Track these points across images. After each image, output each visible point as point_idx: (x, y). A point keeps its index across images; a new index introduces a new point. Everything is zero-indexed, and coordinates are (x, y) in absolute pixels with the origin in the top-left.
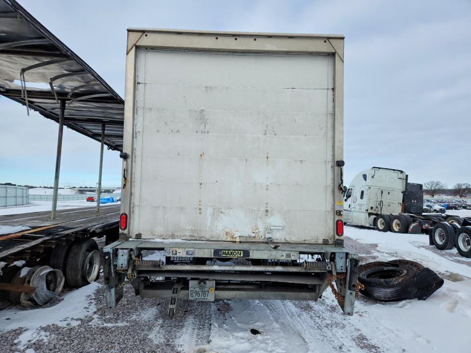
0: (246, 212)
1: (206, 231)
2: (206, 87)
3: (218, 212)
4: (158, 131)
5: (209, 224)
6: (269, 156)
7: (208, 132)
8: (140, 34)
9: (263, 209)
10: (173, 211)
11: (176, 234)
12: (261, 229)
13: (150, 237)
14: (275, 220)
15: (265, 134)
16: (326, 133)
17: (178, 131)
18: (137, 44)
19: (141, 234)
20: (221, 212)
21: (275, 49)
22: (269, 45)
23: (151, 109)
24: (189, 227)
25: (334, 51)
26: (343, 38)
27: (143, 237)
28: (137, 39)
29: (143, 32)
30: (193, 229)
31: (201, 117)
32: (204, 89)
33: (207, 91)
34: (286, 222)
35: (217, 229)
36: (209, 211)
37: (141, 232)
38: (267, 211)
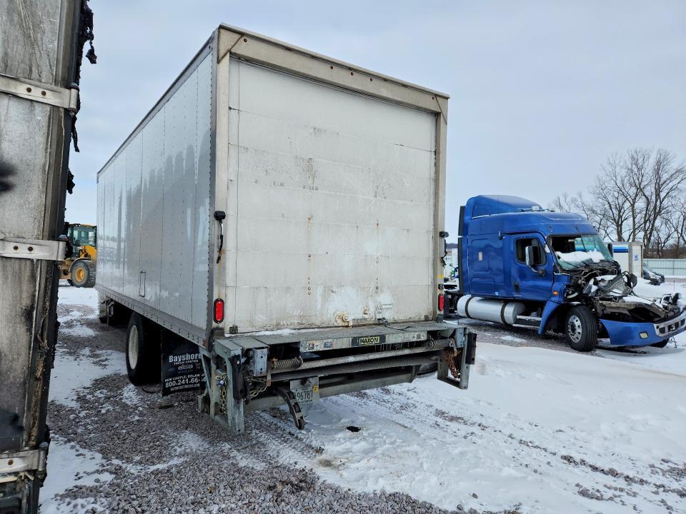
0: (357, 290)
1: (316, 315)
2: (314, 129)
3: (329, 291)
4: (256, 182)
5: (319, 307)
6: (379, 223)
7: (317, 189)
8: (237, 36)
9: (373, 286)
10: (277, 292)
11: (281, 323)
12: (372, 310)
13: (250, 329)
14: (385, 298)
15: (376, 196)
16: (429, 200)
17: (282, 185)
18: (233, 51)
19: (237, 327)
20: (332, 291)
21: (390, 96)
22: (385, 91)
23: (247, 149)
24: (297, 313)
25: (440, 111)
26: (447, 98)
27: (240, 330)
28: (233, 44)
29: (242, 34)
30: (301, 314)
31: (309, 168)
32: (312, 130)
33: (315, 133)
34: (395, 300)
35: (328, 313)
36: (320, 290)
37: (237, 324)
38: (377, 288)
